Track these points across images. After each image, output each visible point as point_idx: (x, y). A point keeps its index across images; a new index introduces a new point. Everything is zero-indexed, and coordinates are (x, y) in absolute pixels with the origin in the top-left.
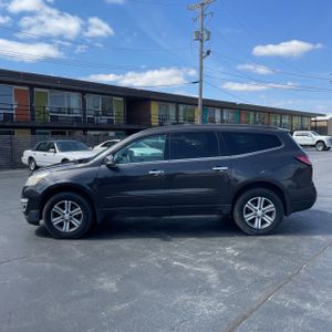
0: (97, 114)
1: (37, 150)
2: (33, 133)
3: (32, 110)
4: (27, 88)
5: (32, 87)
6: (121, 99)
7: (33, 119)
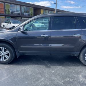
0: (25, 12)
1: (5, 23)
2: (6, 17)
3: (5, 10)
4: (3, 3)
5: (5, 3)
6: (32, 8)
7: (5, 13)
